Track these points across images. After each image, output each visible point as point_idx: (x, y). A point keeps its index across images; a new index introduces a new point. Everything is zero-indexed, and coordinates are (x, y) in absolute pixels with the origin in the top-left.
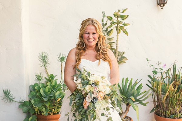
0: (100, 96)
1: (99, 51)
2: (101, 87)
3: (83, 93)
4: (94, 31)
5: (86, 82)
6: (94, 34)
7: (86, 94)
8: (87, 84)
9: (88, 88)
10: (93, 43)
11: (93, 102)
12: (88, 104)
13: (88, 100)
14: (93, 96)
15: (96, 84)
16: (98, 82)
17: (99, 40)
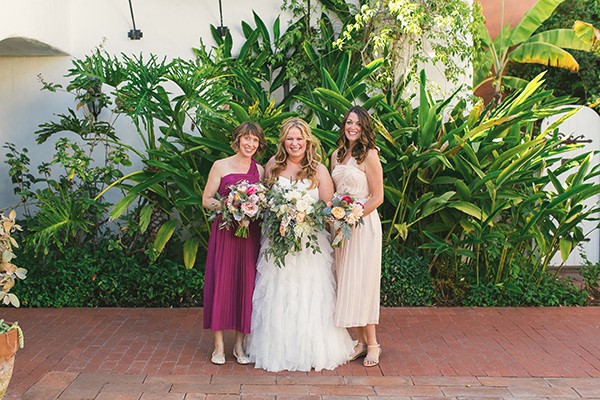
0: (300, 218)
1: (308, 162)
2: (299, 206)
3: (278, 215)
4: (300, 136)
5: (280, 201)
6: (299, 139)
7: (281, 216)
8: (281, 203)
9: (283, 208)
10: (300, 153)
11: (291, 227)
12: (285, 230)
13: (285, 225)
14: (289, 218)
15: (293, 202)
16: (295, 200)
17: (308, 148)
